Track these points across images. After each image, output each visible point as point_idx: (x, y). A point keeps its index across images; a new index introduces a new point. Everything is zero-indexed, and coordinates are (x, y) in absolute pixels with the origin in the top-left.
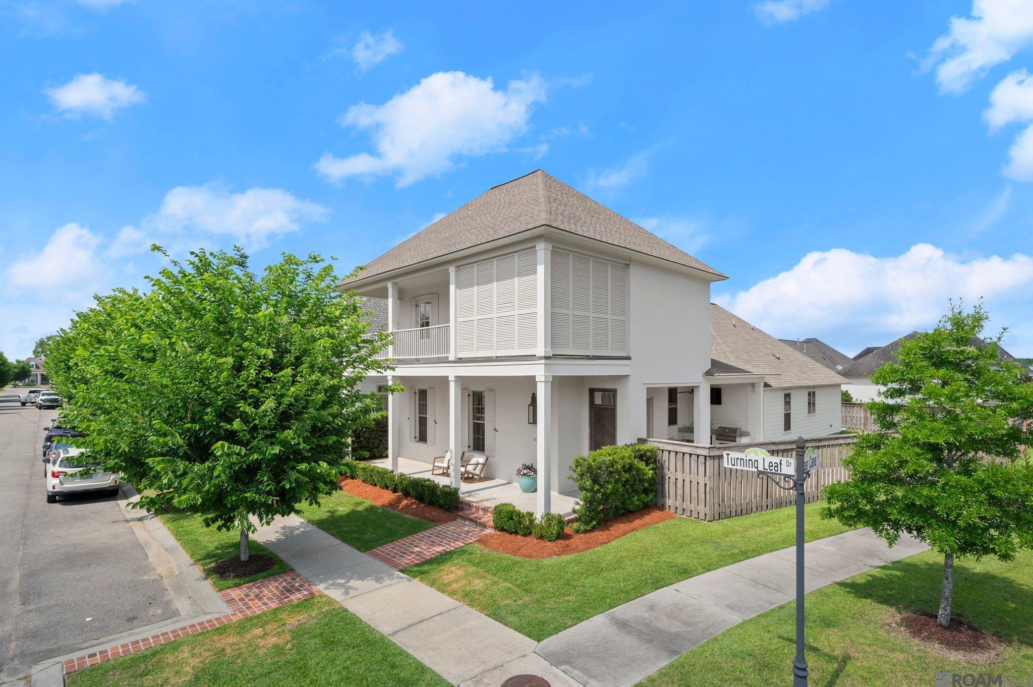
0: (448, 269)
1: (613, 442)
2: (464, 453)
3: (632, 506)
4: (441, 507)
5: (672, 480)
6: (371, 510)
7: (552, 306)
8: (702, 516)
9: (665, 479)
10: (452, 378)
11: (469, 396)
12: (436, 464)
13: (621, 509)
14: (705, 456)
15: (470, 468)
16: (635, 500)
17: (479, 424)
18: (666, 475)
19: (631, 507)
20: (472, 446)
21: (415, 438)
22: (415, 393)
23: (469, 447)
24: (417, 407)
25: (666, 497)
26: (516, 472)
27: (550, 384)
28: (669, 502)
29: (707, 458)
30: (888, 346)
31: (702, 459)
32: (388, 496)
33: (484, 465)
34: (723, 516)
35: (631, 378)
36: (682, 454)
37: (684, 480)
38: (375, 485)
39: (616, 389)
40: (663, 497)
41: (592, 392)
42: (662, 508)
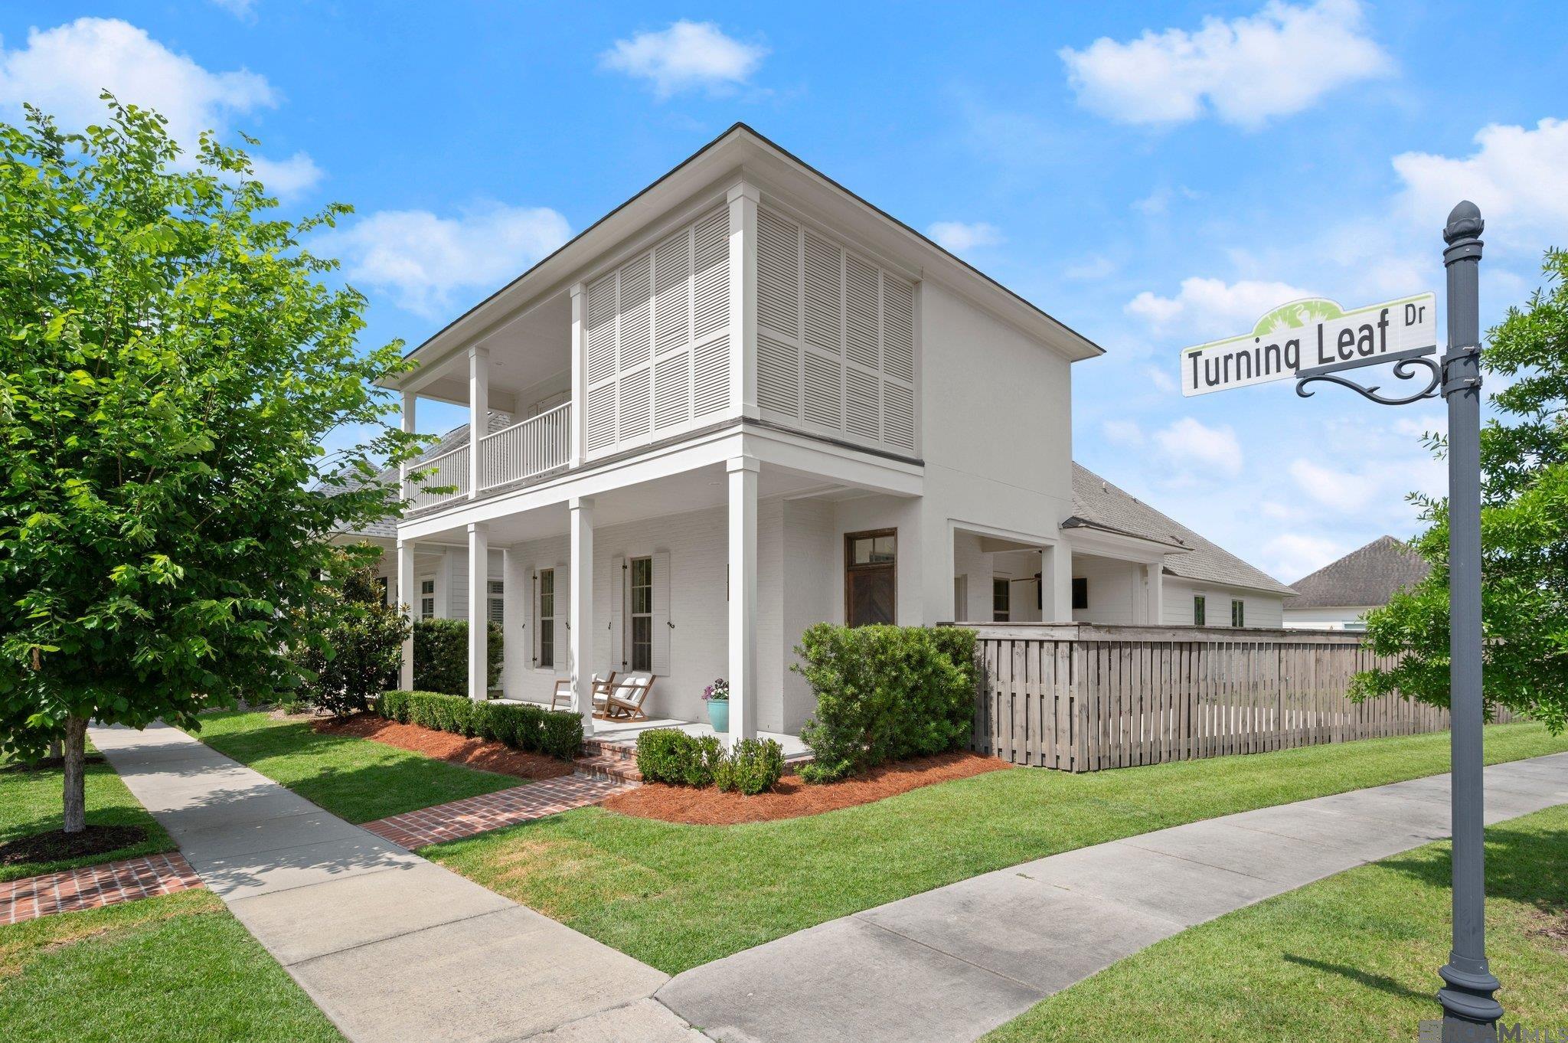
0: (569, 292)
1: (890, 619)
2: (614, 674)
3: (925, 741)
4: (545, 752)
5: (1005, 698)
6: (413, 763)
7: (760, 322)
8: (1064, 763)
9: (991, 698)
10: (574, 503)
11: (625, 567)
12: (559, 693)
13: (904, 743)
14: (1071, 643)
15: (620, 694)
16: (931, 729)
17: (642, 619)
18: (992, 689)
19: (924, 744)
20: (629, 660)
21: (534, 659)
22: (535, 578)
23: (625, 663)
24: (538, 603)
25: (992, 733)
26: (703, 693)
27: (754, 479)
28: (998, 741)
29: (1075, 645)
30: (1344, 559)
31: (1064, 648)
32: (457, 742)
33: (647, 688)
34: (1105, 763)
35: (924, 503)
36: (1023, 644)
37: (1028, 696)
38: (439, 729)
39: (896, 529)
40: (986, 734)
41: (851, 540)
42: (986, 753)
